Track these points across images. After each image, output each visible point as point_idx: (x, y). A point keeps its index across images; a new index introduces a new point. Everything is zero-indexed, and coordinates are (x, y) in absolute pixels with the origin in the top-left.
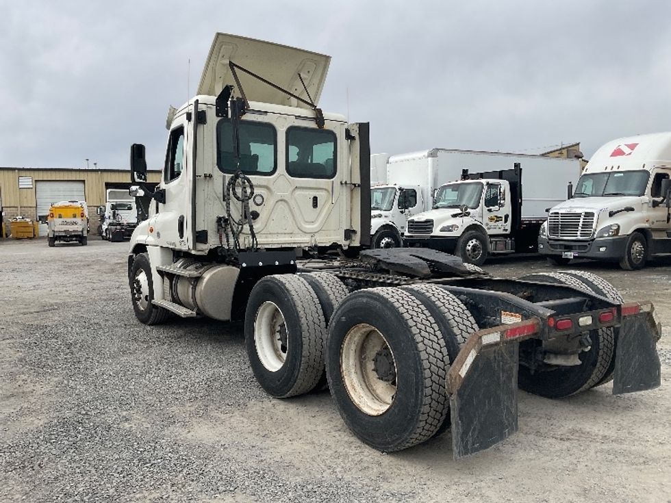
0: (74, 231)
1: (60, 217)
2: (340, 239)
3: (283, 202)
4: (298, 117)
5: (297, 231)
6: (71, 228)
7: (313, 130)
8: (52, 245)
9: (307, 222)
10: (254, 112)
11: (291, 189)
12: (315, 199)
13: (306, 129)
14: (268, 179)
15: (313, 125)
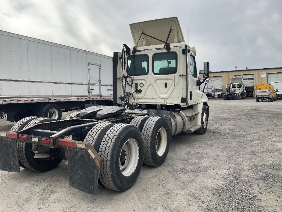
0: (265, 95)
1: (260, 89)
2: (179, 102)
3: (151, 86)
4: (158, 49)
5: (157, 98)
6: (264, 94)
7: (165, 53)
8: (258, 101)
9: (162, 94)
10: (139, 51)
11: (154, 80)
12: (166, 84)
13: (162, 53)
14: (145, 77)
15: (165, 51)
